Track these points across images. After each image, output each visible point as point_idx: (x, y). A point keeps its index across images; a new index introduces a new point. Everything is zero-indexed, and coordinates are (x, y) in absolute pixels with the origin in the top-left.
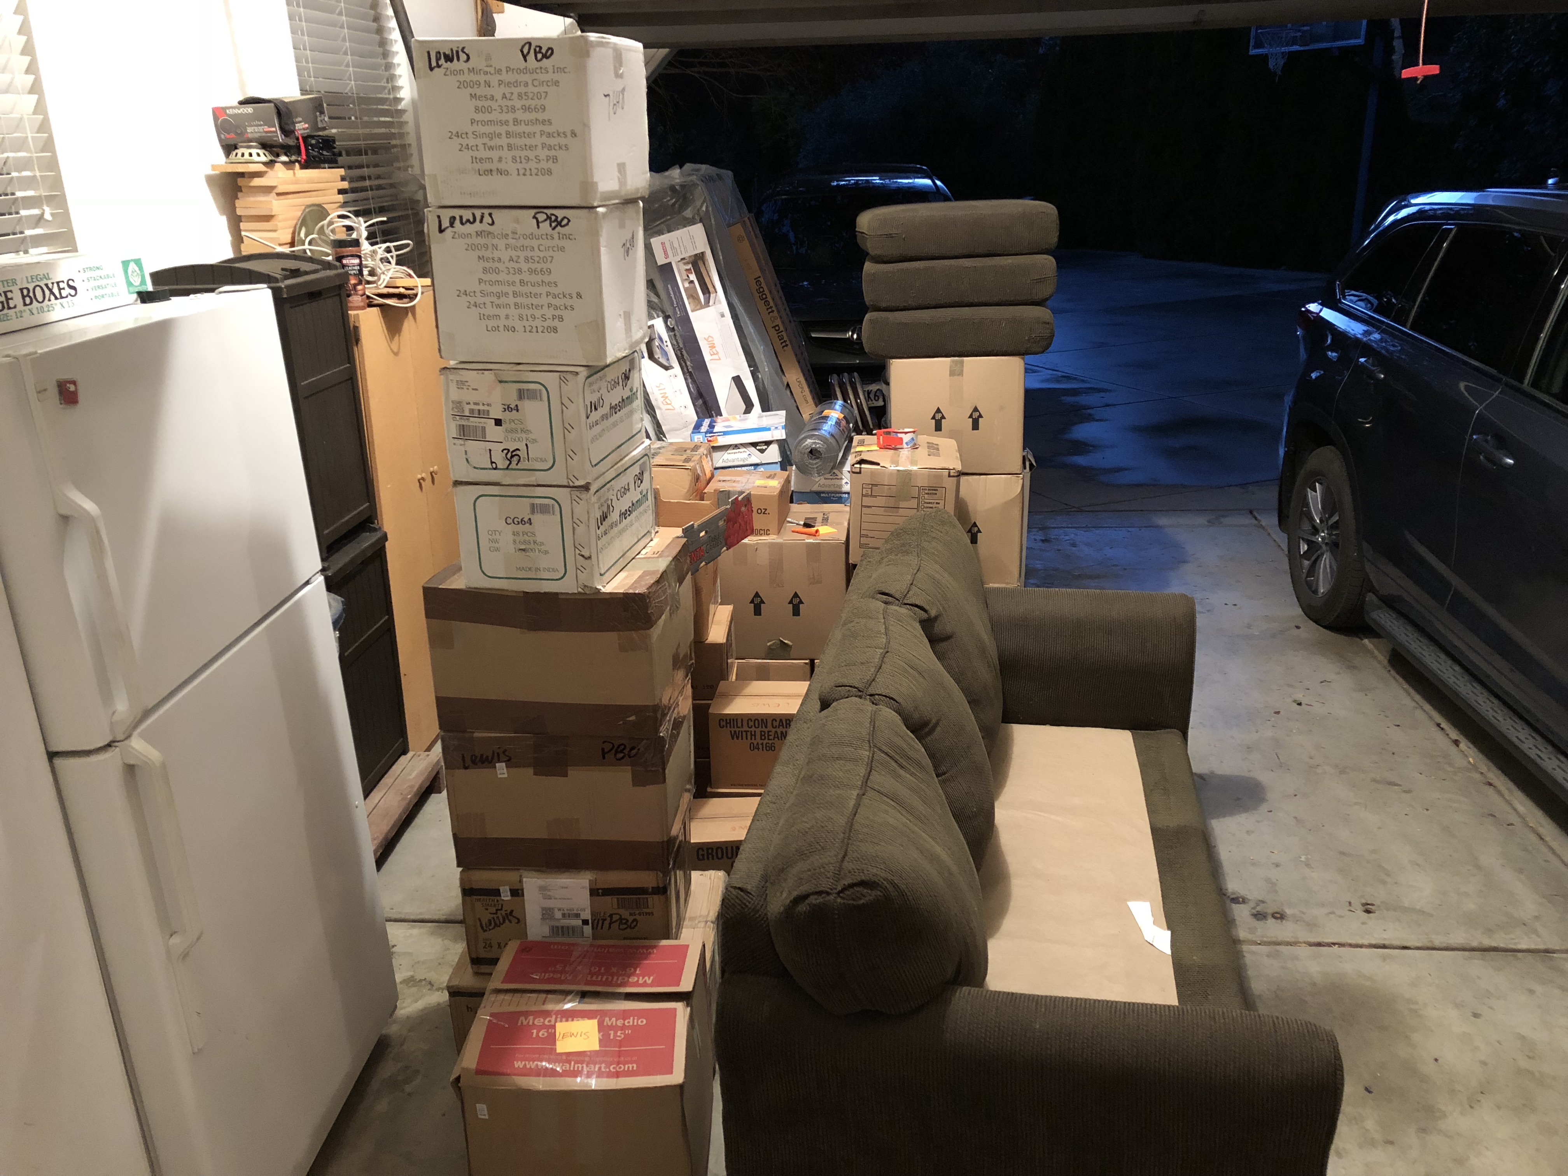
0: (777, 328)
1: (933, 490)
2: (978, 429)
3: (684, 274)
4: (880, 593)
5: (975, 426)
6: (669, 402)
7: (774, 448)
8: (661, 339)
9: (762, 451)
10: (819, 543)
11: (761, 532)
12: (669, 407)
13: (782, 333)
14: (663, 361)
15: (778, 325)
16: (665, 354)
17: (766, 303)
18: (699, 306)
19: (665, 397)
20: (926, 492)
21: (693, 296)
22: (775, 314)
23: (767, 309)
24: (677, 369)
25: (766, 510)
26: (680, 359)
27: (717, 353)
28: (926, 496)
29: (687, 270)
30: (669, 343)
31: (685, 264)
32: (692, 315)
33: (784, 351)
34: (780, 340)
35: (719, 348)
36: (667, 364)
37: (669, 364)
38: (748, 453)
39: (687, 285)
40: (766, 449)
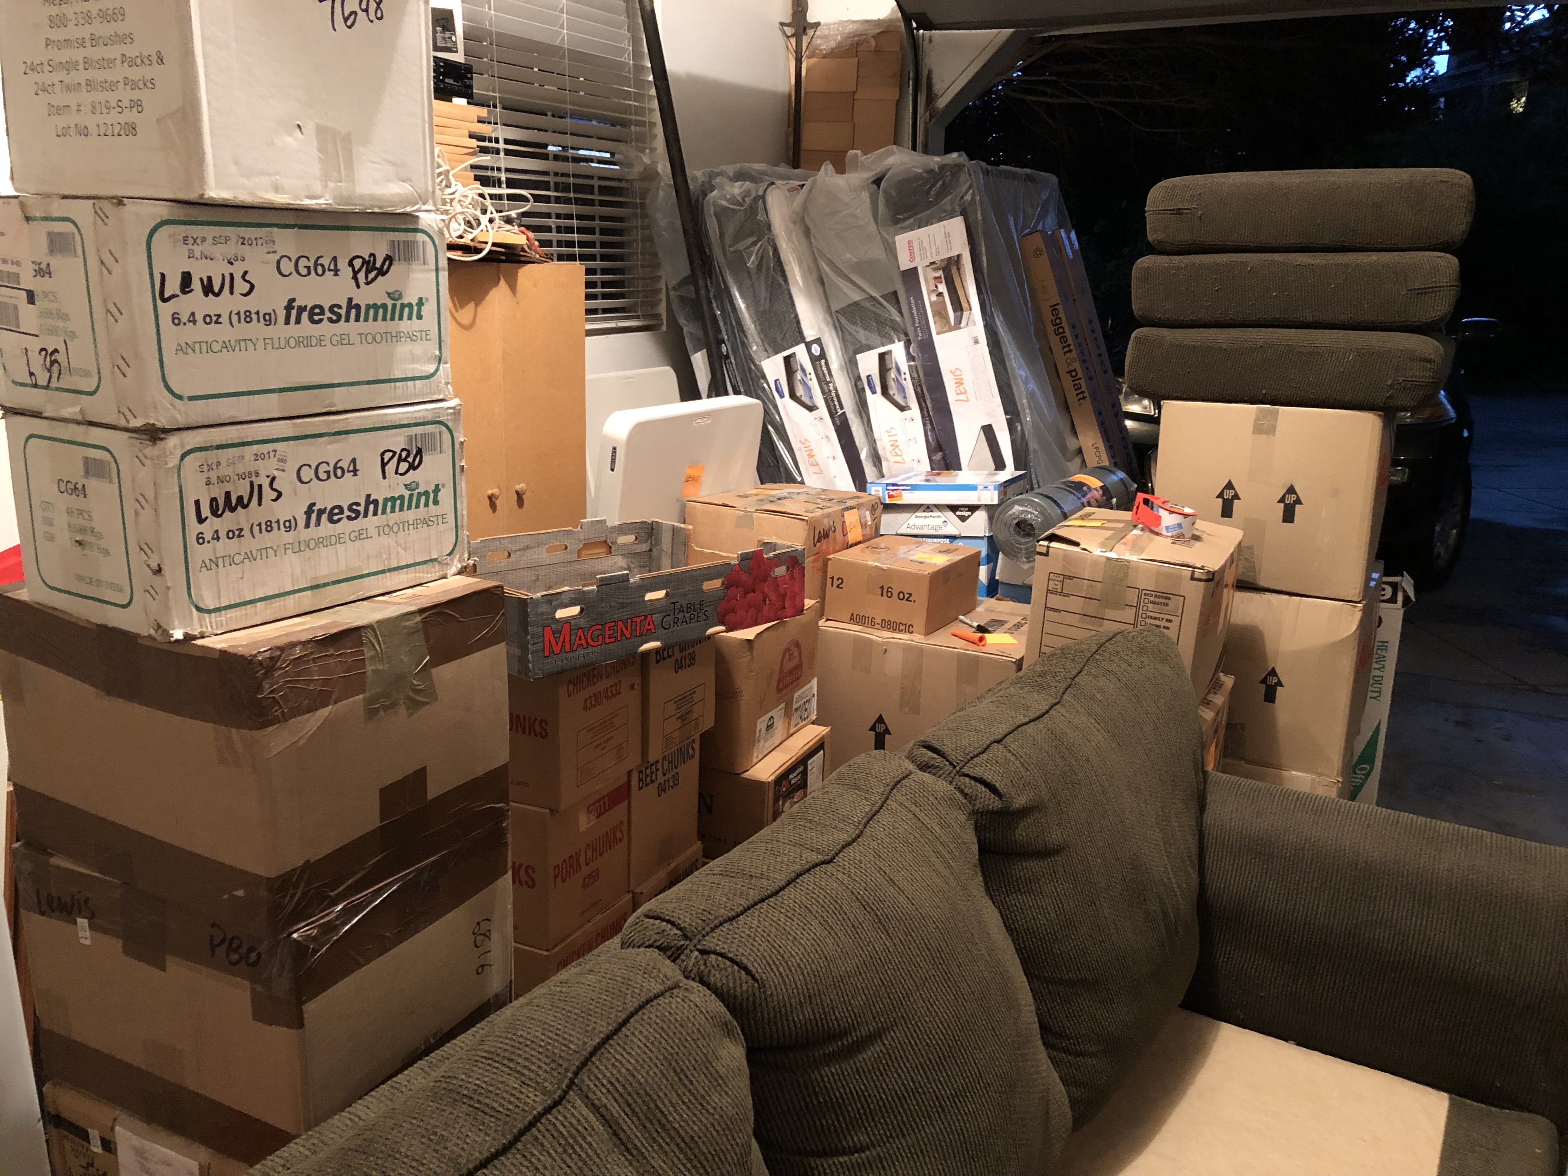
0: (1074, 374)
1: (1163, 597)
2: (1292, 522)
3: (932, 283)
4: (924, 747)
5: (1289, 516)
6: (899, 453)
7: (981, 516)
8: (898, 370)
9: (963, 519)
10: (978, 656)
11: (902, 627)
12: (898, 459)
13: (1080, 381)
14: (899, 399)
15: (1075, 370)
16: (902, 390)
17: (1064, 339)
18: (947, 327)
19: (895, 446)
20: (1152, 599)
21: (940, 314)
22: (1074, 354)
23: (1063, 348)
24: (915, 411)
25: (911, 595)
26: (920, 397)
27: (965, 392)
28: (1150, 606)
29: (936, 278)
30: (908, 376)
31: (935, 270)
32: (935, 337)
33: (1080, 405)
34: (1076, 390)
35: (968, 385)
36: (902, 403)
37: (906, 403)
38: (944, 519)
39: (934, 298)
40: (969, 516)
